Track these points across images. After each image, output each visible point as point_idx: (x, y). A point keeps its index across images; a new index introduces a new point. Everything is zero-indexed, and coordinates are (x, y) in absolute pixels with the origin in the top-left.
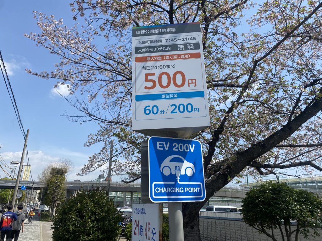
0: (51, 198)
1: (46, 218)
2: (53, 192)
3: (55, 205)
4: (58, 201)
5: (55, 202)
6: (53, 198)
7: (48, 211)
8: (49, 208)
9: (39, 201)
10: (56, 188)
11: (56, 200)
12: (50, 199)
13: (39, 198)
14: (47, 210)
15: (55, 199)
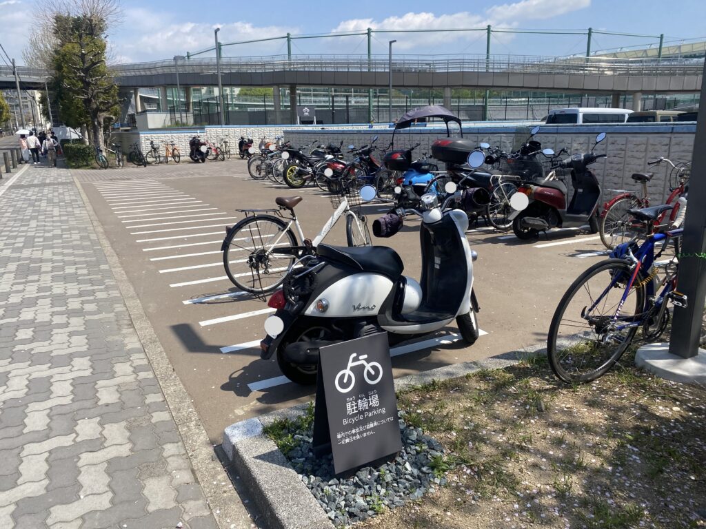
0: (81, 102)
1: (84, 159)
2: (80, 84)
3: (99, 124)
4: (104, 111)
5: (95, 116)
6: (87, 102)
7: (81, 141)
8: (80, 134)
9: (48, 119)
10: (86, 71)
11: (98, 110)
12: (78, 108)
13: (45, 113)
14: (77, 140)
15: (95, 106)
